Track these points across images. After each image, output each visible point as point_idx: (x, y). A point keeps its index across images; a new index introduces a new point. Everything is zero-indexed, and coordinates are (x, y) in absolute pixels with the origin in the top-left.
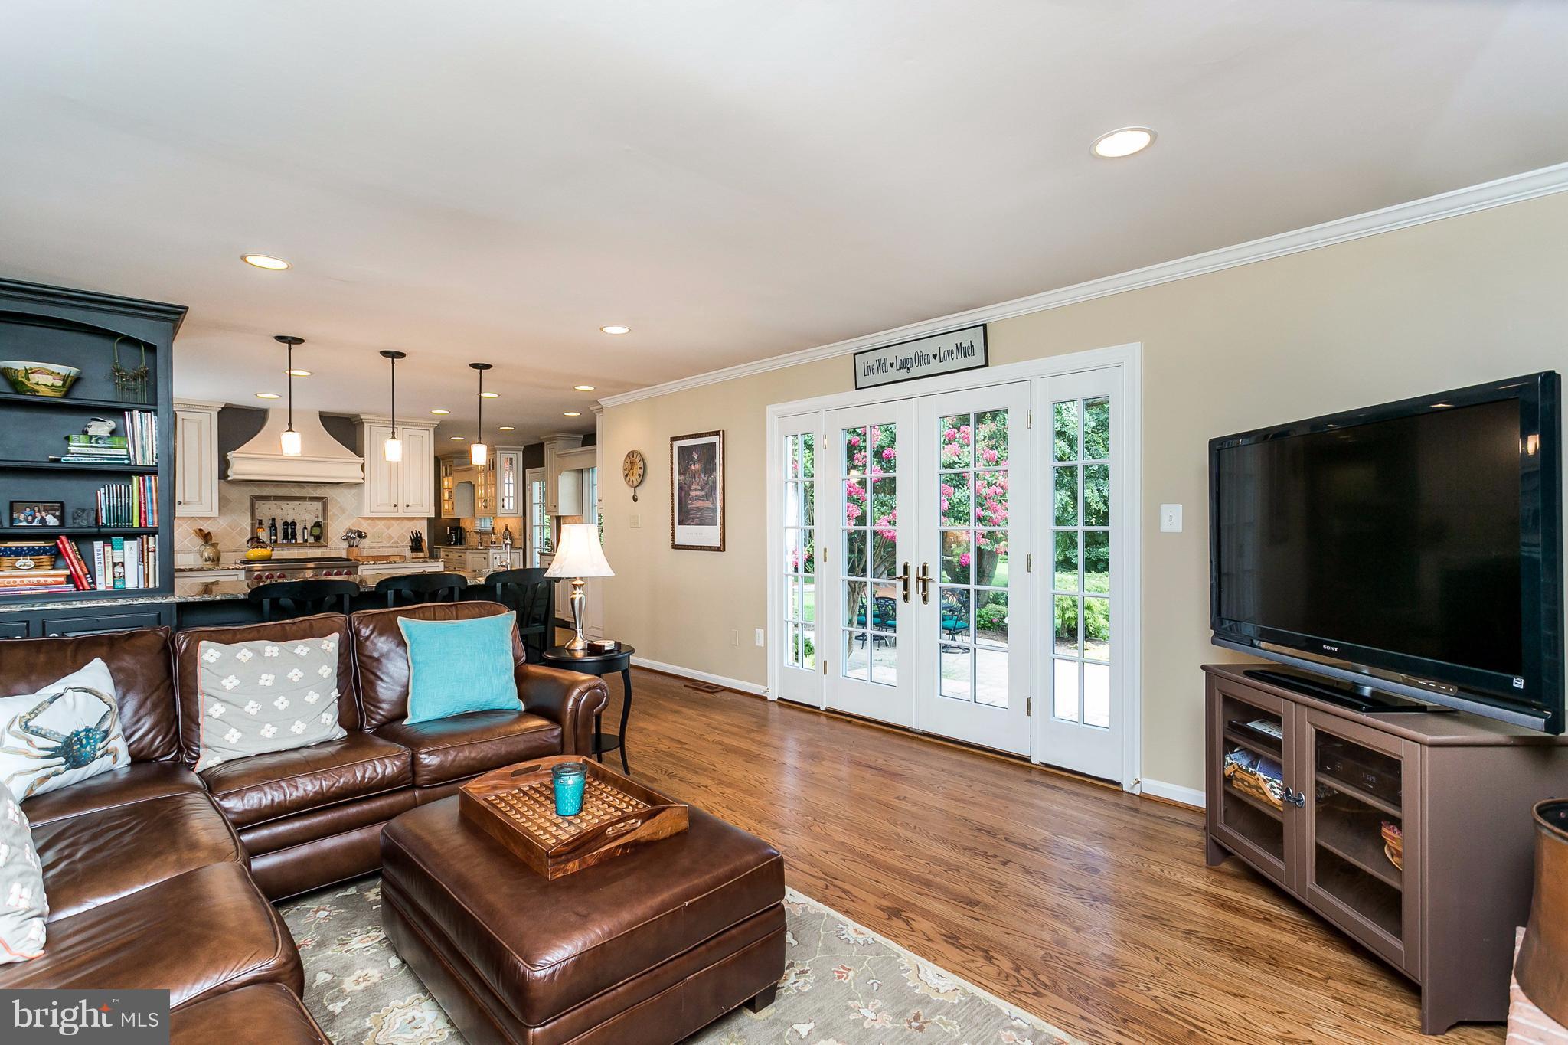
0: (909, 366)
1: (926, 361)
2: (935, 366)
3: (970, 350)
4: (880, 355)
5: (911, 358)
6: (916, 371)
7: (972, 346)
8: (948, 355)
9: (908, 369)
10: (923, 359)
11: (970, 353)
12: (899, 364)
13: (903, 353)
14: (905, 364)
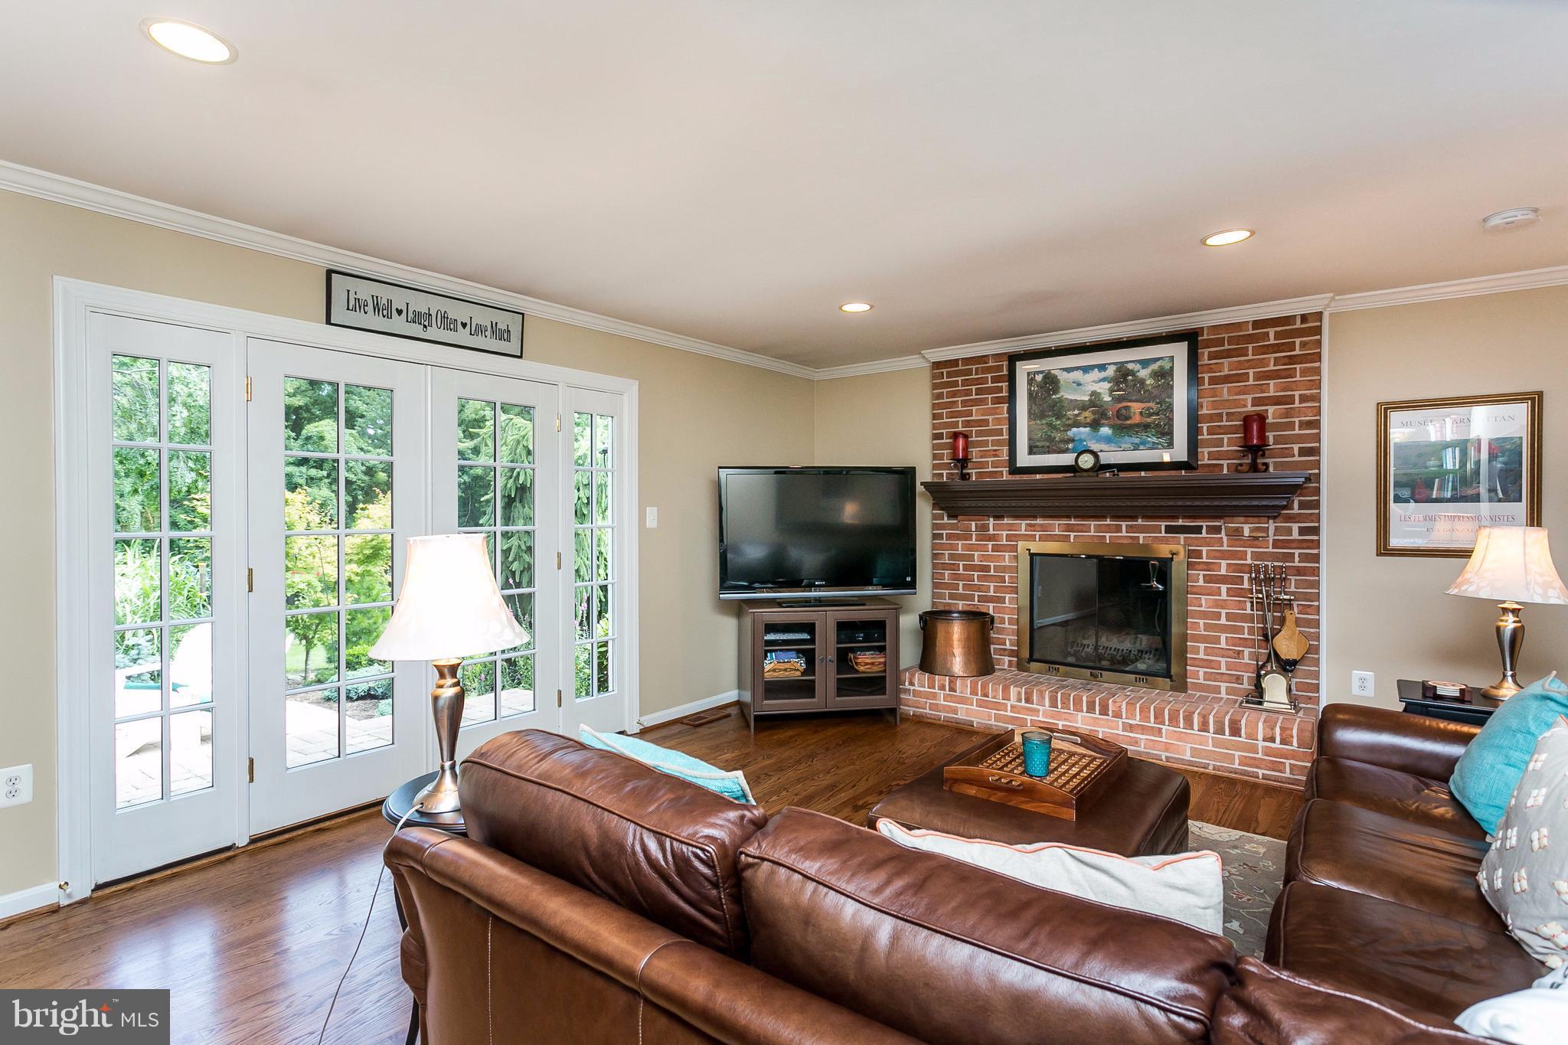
0: (426, 323)
1: (452, 326)
2: (462, 336)
3: (506, 335)
4: (384, 293)
5: (430, 315)
6: (433, 333)
7: (509, 331)
8: (480, 330)
9: (425, 326)
10: (447, 322)
11: (506, 337)
12: (411, 315)
13: (421, 303)
14: (419, 318)
